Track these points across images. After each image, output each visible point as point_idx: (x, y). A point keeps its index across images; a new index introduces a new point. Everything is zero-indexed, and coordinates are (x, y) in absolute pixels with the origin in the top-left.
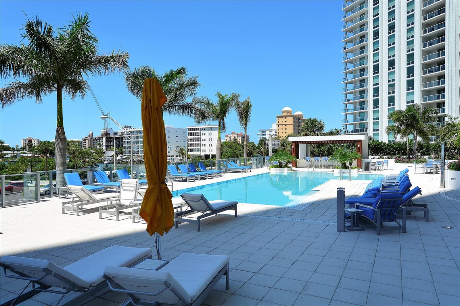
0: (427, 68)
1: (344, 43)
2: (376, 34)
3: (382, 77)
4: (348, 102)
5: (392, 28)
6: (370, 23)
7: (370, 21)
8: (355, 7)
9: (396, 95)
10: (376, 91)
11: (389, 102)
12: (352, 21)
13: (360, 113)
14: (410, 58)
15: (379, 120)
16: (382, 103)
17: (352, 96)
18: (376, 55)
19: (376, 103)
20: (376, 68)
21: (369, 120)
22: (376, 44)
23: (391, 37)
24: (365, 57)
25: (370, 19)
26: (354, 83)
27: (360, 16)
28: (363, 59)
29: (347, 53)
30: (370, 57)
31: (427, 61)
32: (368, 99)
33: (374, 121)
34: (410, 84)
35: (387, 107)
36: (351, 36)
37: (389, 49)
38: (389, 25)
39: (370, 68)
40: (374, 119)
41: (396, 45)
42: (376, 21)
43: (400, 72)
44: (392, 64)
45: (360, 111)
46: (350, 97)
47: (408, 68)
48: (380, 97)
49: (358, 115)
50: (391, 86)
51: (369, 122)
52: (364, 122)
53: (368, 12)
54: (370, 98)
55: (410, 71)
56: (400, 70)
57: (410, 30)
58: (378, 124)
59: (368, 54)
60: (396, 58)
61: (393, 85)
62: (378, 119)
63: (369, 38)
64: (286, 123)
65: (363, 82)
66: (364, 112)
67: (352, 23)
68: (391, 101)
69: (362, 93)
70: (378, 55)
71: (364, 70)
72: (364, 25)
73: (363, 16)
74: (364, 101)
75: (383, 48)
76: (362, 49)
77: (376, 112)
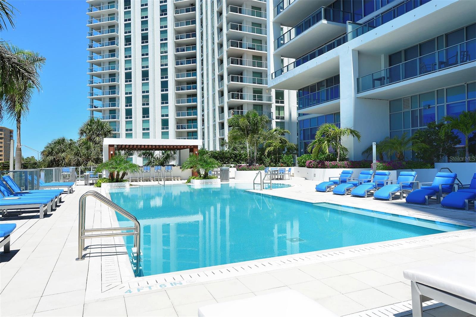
0: (179, 85)
2: (128, 40)
3: (135, 86)
5: (145, 38)
6: (120, 26)
7: (121, 24)
8: (103, 3)
9: (151, 107)
10: (129, 100)
11: (143, 114)
12: (99, 18)
13: (111, 122)
14: (164, 72)
15: (133, 132)
16: (136, 113)
17: (100, 102)
18: (128, 62)
19: (129, 113)
20: (128, 76)
21: (122, 131)
22: (128, 50)
23: (145, 47)
25: (122, 22)
26: (102, 88)
27: (109, 15)
28: (113, 64)
29: (92, 52)
30: (121, 62)
31: (180, 78)
32: (120, 108)
33: (127, 132)
34: (165, 98)
35: (141, 119)
37: (142, 58)
38: (142, 34)
39: (121, 75)
40: (127, 130)
41: (150, 56)
42: (128, 26)
43: (155, 85)
44: (145, 75)
45: (111, 120)
47: (162, 82)
48: (133, 107)
50: (146, 98)
52: (116, 132)
53: (119, 14)
54: (122, 107)
55: (164, 85)
56: (154, 82)
57: (164, 45)
59: (119, 59)
60: (150, 70)
61: (147, 97)
62: (131, 130)
63: (121, 42)
65: (113, 89)
66: (115, 122)
67: (100, 21)
68: (146, 112)
69: (113, 101)
70: (131, 63)
71: (115, 75)
72: (114, 26)
73: (112, 16)
74: (115, 110)
75: (135, 57)
76: (113, 53)
77: (128, 123)
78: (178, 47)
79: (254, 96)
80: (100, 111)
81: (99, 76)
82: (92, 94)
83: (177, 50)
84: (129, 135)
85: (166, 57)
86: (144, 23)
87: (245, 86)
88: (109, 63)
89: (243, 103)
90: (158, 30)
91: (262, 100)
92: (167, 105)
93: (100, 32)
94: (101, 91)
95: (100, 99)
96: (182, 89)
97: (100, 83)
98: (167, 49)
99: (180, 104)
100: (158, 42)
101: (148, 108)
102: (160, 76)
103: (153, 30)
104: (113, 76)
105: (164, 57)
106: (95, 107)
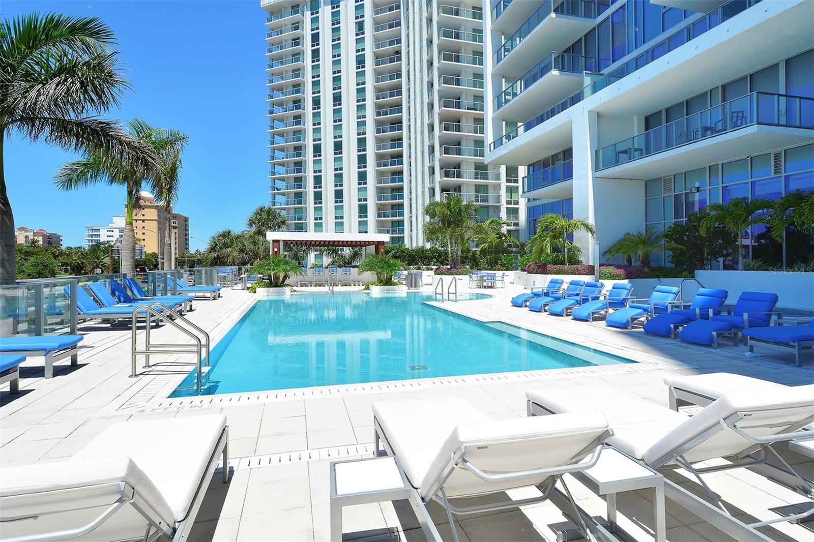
0: (381, 159)
1: (269, 104)
2: (317, 102)
3: (326, 162)
4: (276, 191)
5: (337, 99)
6: (307, 85)
7: (307, 82)
8: (286, 56)
9: (345, 188)
10: (318, 180)
11: (336, 197)
12: (280, 75)
13: (295, 209)
14: (362, 143)
15: (323, 221)
16: (326, 197)
17: (284, 183)
18: (317, 131)
19: (318, 197)
20: (317, 149)
21: (309, 219)
22: (316, 115)
23: (337, 112)
24: (301, 131)
25: (308, 80)
26: (286, 165)
27: (293, 71)
28: (299, 134)
29: (274, 119)
30: (308, 131)
31: (382, 151)
32: (307, 190)
33: (316, 222)
34: (362, 177)
35: (334, 204)
36: (280, 97)
37: (334, 126)
38: (334, 94)
39: (308, 147)
40: (316, 219)
41: (344, 123)
42: (316, 84)
43: (350, 159)
44: (338, 147)
45: (296, 206)
46: (279, 184)
47: (359, 156)
48: (323, 189)
49: (292, 211)
50: (339, 177)
51: (310, 223)
52: (303, 221)
53: (305, 69)
54: (310, 189)
55: (362, 160)
56: (349, 157)
57: (361, 108)
58: (322, 226)
59: (306, 127)
60: (344, 140)
61: (341, 175)
62: (321, 219)
63: (308, 105)
64: (143, 218)
65: (299, 165)
66: (301, 208)
67: (282, 78)
68: (339, 195)
69: (299, 181)
70: (320, 132)
71: (301, 148)
72: (299, 85)
73: (297, 72)
74: (301, 193)
75: (326, 124)
76: (298, 119)
77: (318, 209)
78: (380, 109)
79: (476, 174)
80: (283, 194)
81: (282, 149)
82: (273, 173)
83: (378, 114)
84: (318, 226)
85: (364, 123)
86: (337, 80)
87: (463, 161)
88: (294, 132)
89: (460, 183)
90: (353, 88)
91: (487, 179)
92: (365, 186)
93: (282, 93)
94: (284, 168)
95: (283, 179)
96: (385, 165)
97: (283, 158)
98: (365, 113)
99: (382, 185)
100: (354, 104)
101: (342, 190)
102: (356, 149)
103: (348, 88)
104: (298, 150)
105: (361, 124)
106: (278, 190)
